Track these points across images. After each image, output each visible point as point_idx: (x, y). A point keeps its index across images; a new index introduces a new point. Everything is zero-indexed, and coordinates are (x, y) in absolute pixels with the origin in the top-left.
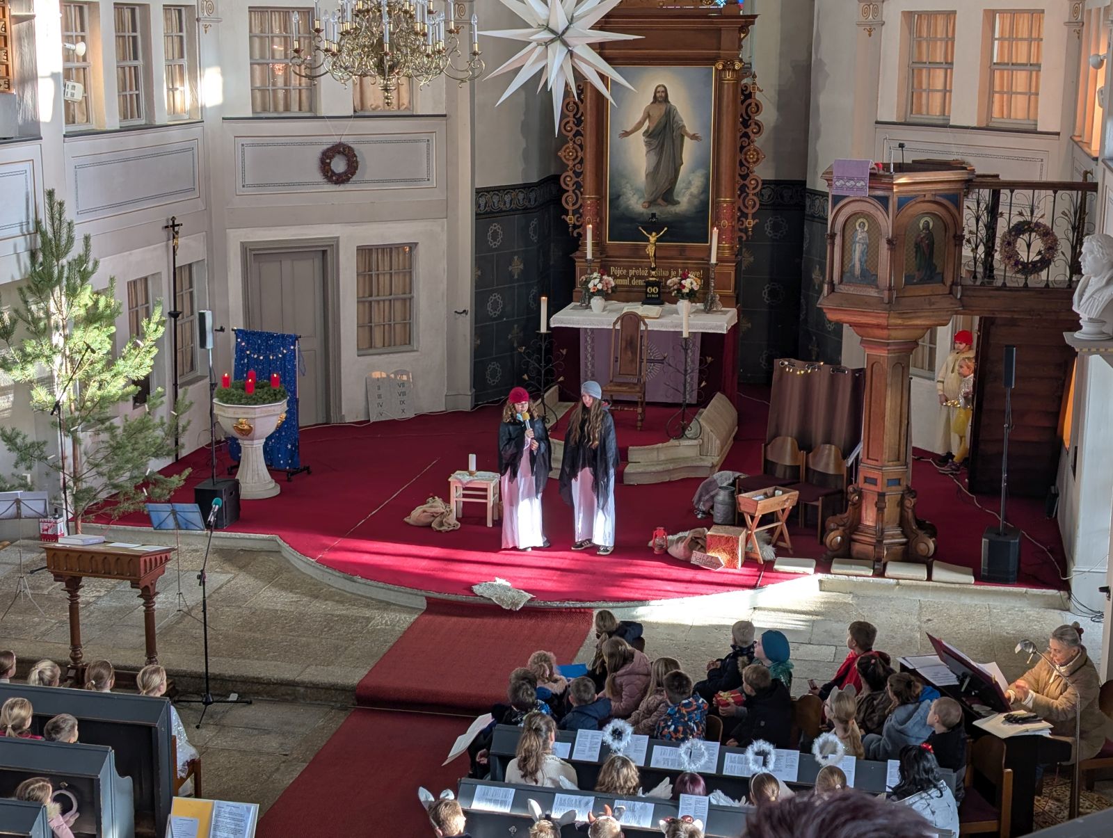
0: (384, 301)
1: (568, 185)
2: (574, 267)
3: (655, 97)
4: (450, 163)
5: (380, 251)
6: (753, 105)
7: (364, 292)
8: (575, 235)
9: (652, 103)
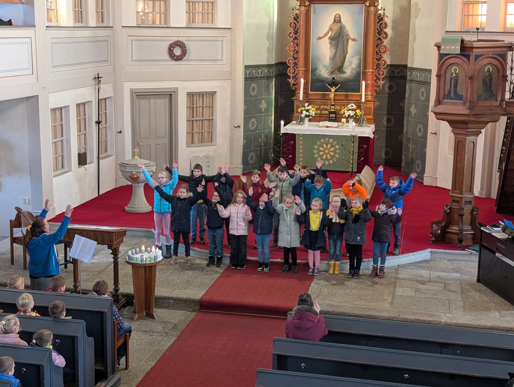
0: (199, 120)
1: (290, 64)
2: (294, 104)
3: (335, 20)
4: (233, 52)
5: (197, 95)
6: (384, 24)
7: (190, 116)
8: (294, 89)
9: (334, 23)
